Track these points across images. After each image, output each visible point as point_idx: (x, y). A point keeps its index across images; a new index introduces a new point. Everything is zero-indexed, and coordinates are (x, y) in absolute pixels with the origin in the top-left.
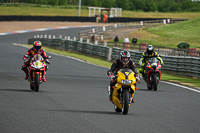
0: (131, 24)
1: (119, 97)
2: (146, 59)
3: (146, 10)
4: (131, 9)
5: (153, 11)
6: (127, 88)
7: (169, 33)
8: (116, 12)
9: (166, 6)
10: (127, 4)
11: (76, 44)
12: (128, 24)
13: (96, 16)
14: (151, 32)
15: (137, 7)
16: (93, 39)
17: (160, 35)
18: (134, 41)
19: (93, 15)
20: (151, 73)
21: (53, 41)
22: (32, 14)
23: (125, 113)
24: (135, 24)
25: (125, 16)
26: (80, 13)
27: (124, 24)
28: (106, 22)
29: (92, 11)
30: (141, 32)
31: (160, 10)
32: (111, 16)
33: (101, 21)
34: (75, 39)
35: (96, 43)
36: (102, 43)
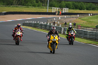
0: (73, 16)
1: (51, 46)
2: (68, 31)
3: (80, 9)
4: (73, 9)
5: (84, 10)
6: (54, 42)
7: (91, 20)
8: (66, 10)
9: (90, 7)
10: (71, 6)
11: (46, 26)
12: (71, 16)
13: (56, 12)
14: (83, 20)
15: (76, 8)
16: (54, 23)
17: (87, 21)
18: (74, 24)
19: (55, 11)
20: (70, 37)
21: (35, 24)
22: (25, 11)
23: (54, 53)
24: (75, 16)
25: (70, 12)
26: (48, 10)
27: (69, 16)
28: (61, 15)
29: (54, 10)
30: (78, 20)
31: (87, 9)
32: (63, 12)
33: (58, 14)
34: (45, 23)
35: (56, 25)
36: (59, 25)
